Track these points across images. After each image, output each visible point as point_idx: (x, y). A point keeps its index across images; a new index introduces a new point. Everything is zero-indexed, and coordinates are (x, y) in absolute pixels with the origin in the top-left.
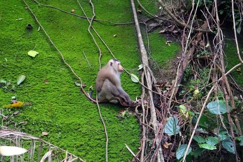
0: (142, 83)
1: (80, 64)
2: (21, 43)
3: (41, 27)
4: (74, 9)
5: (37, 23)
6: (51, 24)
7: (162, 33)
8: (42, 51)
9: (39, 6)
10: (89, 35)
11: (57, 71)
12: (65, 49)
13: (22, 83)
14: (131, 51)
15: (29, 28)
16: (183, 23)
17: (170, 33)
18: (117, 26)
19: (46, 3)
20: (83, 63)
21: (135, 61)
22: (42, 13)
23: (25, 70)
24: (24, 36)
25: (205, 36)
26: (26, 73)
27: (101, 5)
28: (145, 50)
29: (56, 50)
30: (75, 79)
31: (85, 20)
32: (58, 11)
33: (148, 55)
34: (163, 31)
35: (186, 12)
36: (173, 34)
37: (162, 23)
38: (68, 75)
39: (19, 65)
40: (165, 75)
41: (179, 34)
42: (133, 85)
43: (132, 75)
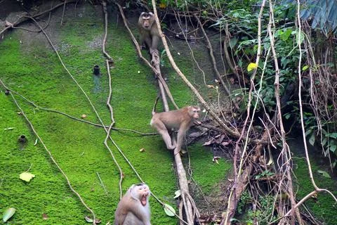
0: (181, 217)
1: (93, 191)
2: (10, 162)
3: (38, 139)
4: (86, 114)
5: (33, 134)
6: (54, 135)
7: (206, 146)
8: (39, 173)
9: (37, 111)
10: (106, 149)
11: (61, 202)
12: (73, 169)
13: (10, 220)
14: (165, 171)
15: (23, 141)
16: (236, 132)
17: (218, 145)
18: (145, 137)
19: (47, 107)
20: (97, 189)
21: (169, 186)
22: (41, 119)
23: (15, 201)
24: (14, 152)
25: (267, 150)
26: (17, 204)
27: (122, 109)
28: (184, 171)
29: (59, 171)
30: (86, 212)
31: (101, 129)
32: (63, 116)
33: (188, 176)
34: (209, 143)
35: (239, 116)
36: (222, 146)
37: (207, 132)
38: (76, 206)
39: (6, 193)
40: (213, 205)
41: (231, 146)
42: (167, 219)
43: (166, 205)
